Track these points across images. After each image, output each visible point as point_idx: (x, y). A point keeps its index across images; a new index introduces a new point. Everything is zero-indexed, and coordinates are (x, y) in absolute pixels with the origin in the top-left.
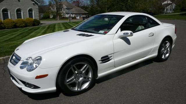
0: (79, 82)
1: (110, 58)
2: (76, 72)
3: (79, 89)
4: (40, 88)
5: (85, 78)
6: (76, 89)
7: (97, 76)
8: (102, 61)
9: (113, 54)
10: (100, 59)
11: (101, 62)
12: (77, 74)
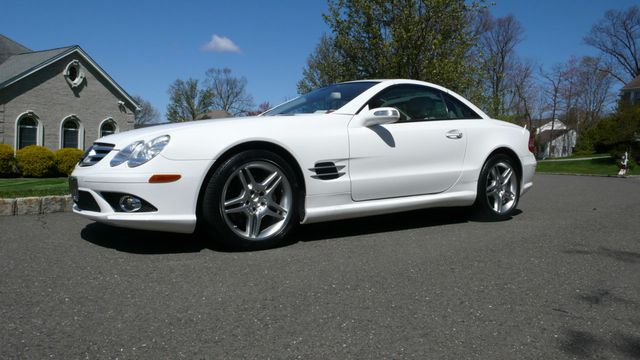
0: (255, 216)
1: (340, 172)
2: (250, 187)
3: (253, 237)
4: (156, 209)
5: (271, 208)
6: (247, 235)
7: (304, 213)
8: (317, 171)
9: (347, 162)
10: (313, 167)
11: (315, 174)
12: (252, 192)
